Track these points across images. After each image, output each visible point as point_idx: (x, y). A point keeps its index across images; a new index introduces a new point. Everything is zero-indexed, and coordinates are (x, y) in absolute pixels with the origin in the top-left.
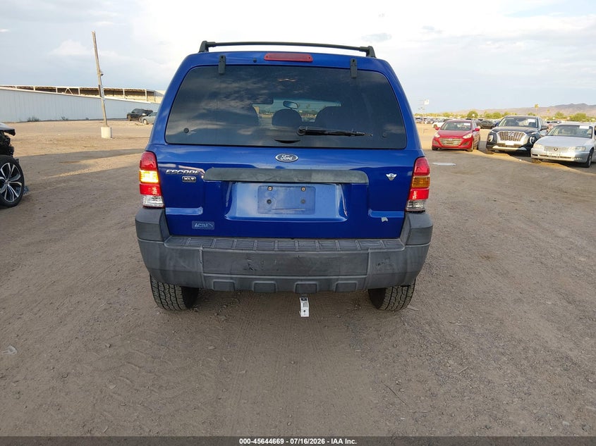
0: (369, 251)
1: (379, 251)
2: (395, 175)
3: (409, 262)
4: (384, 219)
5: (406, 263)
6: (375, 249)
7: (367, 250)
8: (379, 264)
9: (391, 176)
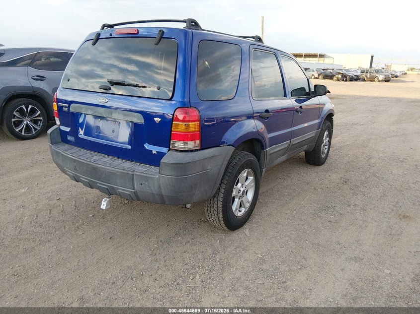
0: (135, 173)
1: (141, 174)
2: (160, 119)
3: (162, 187)
4: (154, 152)
5: (160, 187)
6: (139, 172)
7: (134, 171)
8: (141, 184)
9: (157, 120)
